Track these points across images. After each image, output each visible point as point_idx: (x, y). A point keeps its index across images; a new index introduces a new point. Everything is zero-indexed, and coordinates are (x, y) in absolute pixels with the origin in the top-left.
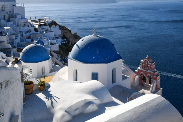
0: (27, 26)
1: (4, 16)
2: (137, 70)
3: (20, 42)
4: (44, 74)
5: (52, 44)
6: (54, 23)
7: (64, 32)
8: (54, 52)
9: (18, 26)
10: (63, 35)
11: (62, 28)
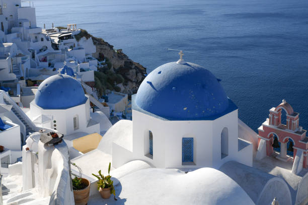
0: (40, 40)
1: (2, 23)
2: (261, 128)
3: (29, 68)
4: (78, 129)
5: (82, 70)
6: (83, 34)
7: (101, 49)
8: (87, 83)
9: (25, 40)
10: (100, 54)
11: (98, 42)
